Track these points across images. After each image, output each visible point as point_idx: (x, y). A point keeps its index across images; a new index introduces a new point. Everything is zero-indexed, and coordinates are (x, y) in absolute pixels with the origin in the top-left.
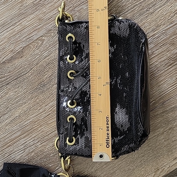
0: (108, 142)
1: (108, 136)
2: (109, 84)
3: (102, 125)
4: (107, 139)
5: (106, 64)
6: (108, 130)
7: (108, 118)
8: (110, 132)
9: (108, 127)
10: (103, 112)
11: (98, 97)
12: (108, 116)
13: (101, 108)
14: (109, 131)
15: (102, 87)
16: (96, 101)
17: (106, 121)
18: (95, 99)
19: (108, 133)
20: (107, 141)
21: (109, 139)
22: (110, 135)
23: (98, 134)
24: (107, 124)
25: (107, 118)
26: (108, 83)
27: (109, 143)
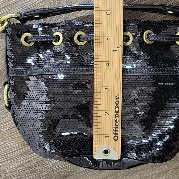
0: (117, 132)
1: (117, 124)
2: (122, 48)
3: (108, 108)
4: (116, 128)
5: (118, 17)
6: (117, 115)
7: (118, 98)
8: (120, 119)
9: (117, 112)
10: (110, 89)
11: (104, 67)
12: (118, 95)
13: (109, 84)
14: (118, 117)
15: (112, 52)
16: (102, 73)
17: (114, 103)
18: (100, 70)
19: (116, 120)
20: (115, 131)
21: (118, 128)
22: (120, 123)
23: (103, 121)
24: (116, 108)
25: (116, 98)
26: (120, 47)
27: (118, 134)
